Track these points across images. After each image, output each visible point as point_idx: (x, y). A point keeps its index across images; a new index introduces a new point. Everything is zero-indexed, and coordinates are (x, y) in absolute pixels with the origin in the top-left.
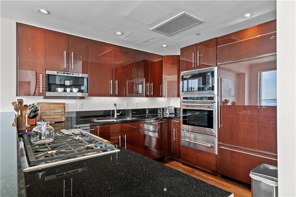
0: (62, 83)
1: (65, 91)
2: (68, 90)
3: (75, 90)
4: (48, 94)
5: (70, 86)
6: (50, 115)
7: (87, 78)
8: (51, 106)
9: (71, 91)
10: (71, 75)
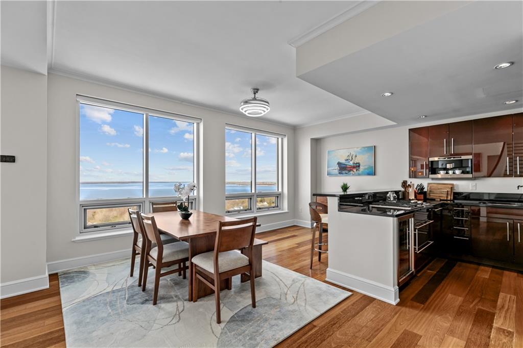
0: (444, 166)
1: (447, 173)
2: (451, 172)
3: (458, 172)
4: (431, 176)
5: (451, 169)
6: (437, 194)
7: (472, 160)
8: (440, 186)
9: (454, 173)
10: (452, 159)
